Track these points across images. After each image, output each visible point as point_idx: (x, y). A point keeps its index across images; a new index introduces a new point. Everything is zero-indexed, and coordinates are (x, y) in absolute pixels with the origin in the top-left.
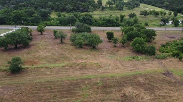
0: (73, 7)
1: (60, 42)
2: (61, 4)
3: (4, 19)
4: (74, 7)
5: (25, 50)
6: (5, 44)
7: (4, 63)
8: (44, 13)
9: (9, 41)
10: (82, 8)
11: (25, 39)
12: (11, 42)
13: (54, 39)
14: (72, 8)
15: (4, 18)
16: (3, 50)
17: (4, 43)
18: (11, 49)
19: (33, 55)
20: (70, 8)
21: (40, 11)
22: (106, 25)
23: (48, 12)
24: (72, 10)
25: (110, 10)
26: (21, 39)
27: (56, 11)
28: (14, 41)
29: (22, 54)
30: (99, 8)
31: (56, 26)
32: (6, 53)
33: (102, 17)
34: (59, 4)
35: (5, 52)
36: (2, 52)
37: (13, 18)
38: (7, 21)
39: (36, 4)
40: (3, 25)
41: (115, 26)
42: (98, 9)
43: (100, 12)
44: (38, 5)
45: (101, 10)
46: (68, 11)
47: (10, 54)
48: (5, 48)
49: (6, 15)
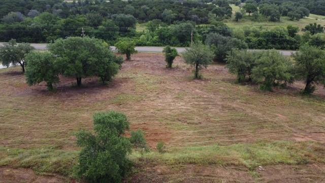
0: (176, 14)
1: (193, 75)
2: (151, 8)
3: (43, 30)
4: (178, 14)
5: (106, 93)
6: (50, 73)
7: (48, 133)
8: (123, 21)
9: (63, 61)
10: (196, 16)
11: (107, 59)
12: (69, 65)
13: (164, 69)
14: (176, 16)
15: (43, 28)
16: (43, 92)
17: (47, 70)
18: (65, 89)
19: (136, 107)
20: (172, 15)
21: (115, 18)
22: (267, 45)
23: (131, 19)
24: (175, 20)
25: (252, 20)
26: (96, 60)
27: (143, 22)
28: (77, 62)
29: (99, 103)
30: (229, 17)
31: (153, 45)
32: (52, 99)
33: (251, 29)
34: (148, 8)
35: (50, 95)
36: (39, 95)
37: (61, 29)
38: (47, 35)
39: (103, 9)
40: (39, 43)
41: (287, 50)
42: (227, 18)
43: (233, 24)
44: (107, 10)
45: (234, 21)
46: (167, 21)
47: (64, 101)
48: (50, 85)
49: (46, 24)
